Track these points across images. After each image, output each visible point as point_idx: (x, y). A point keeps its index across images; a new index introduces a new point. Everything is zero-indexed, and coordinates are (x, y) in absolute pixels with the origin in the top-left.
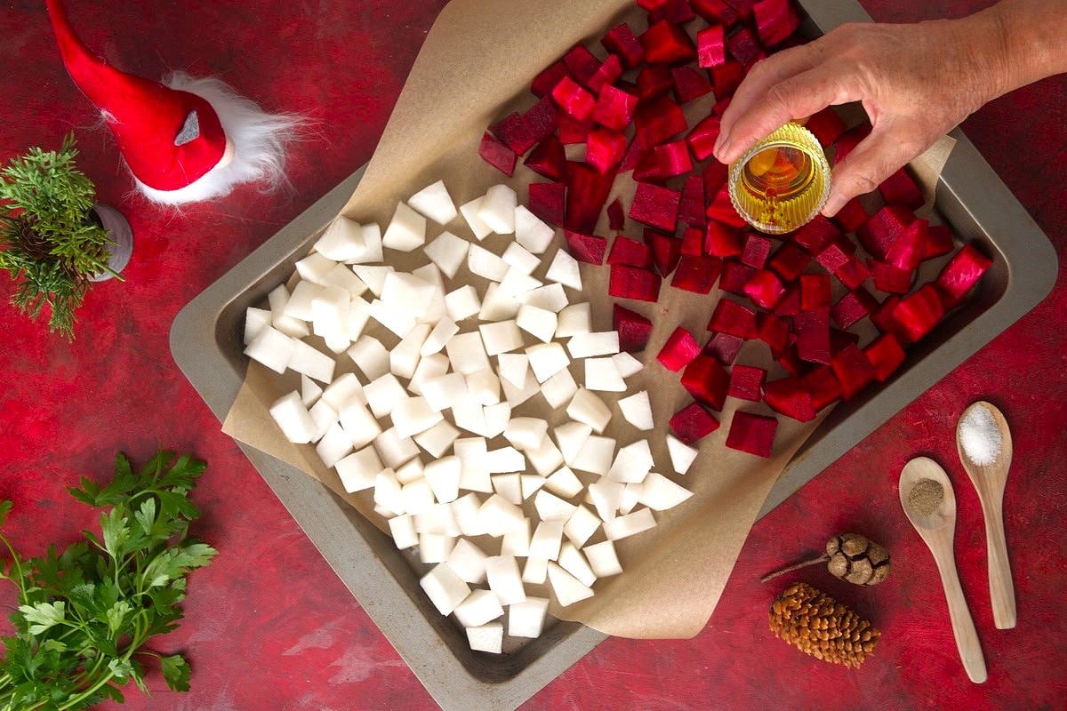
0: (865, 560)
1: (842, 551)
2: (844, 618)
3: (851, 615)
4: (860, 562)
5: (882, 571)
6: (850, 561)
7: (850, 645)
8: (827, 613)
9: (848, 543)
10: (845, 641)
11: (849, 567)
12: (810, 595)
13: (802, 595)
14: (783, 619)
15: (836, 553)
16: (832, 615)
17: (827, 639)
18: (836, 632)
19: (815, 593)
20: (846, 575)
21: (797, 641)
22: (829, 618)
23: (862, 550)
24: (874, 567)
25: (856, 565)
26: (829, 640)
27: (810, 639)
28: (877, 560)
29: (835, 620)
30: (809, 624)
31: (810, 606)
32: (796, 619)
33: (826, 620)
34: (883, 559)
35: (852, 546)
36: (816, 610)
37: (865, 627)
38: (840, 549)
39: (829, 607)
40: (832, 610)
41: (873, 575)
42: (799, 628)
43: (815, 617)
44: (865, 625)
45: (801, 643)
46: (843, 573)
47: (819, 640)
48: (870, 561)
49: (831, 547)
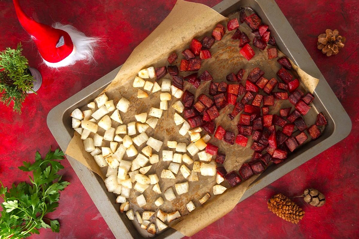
0: (317, 198)
1: (310, 194)
2: (294, 206)
3: (296, 206)
4: (315, 198)
5: (322, 202)
6: (312, 198)
7: (295, 216)
8: (288, 204)
9: (312, 192)
10: (293, 214)
11: (311, 200)
12: (283, 197)
13: (280, 197)
14: (273, 205)
15: (307, 194)
16: (290, 205)
17: (287, 213)
18: (291, 211)
19: (285, 197)
20: (310, 202)
21: (277, 213)
22: (289, 206)
23: (316, 194)
24: (320, 201)
25: (314, 199)
26: (288, 213)
27: (281, 212)
28: (321, 198)
29: (291, 207)
30: (282, 207)
31: (283, 201)
32: (277, 205)
33: (287, 206)
34: (323, 198)
35: (313, 193)
36: (285, 203)
37: (300, 210)
38: (309, 193)
39: (289, 202)
40: (290, 203)
41: (319, 203)
42: (278, 208)
43: (284, 205)
44: (300, 209)
45: (278, 213)
46: (309, 201)
47: (284, 213)
48: (319, 199)
49: (306, 192)
